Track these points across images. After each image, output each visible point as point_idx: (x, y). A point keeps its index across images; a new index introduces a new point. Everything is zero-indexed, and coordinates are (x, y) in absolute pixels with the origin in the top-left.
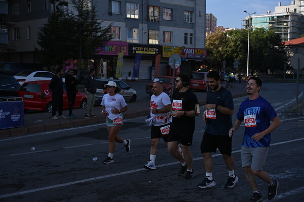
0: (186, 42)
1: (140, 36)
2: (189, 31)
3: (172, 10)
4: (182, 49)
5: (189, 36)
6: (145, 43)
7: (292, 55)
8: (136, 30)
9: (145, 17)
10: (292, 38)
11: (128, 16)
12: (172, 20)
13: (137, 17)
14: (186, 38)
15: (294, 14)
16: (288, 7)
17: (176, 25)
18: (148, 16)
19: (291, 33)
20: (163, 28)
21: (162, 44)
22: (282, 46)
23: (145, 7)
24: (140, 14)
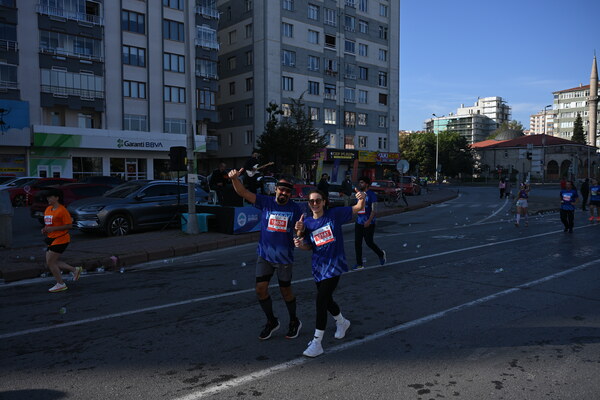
0: (380, 147)
1: (338, 141)
2: (384, 136)
3: (367, 115)
4: (377, 153)
5: (383, 141)
6: (342, 148)
7: (478, 158)
8: (334, 135)
9: (342, 123)
10: (476, 141)
11: (326, 122)
12: (367, 125)
13: (334, 123)
14: (380, 143)
15: (478, 116)
16: (471, 108)
17: (370, 130)
18: (345, 122)
19: (475, 135)
20: (358, 133)
21: (358, 148)
22: (468, 149)
23: (342, 113)
24: (338, 120)
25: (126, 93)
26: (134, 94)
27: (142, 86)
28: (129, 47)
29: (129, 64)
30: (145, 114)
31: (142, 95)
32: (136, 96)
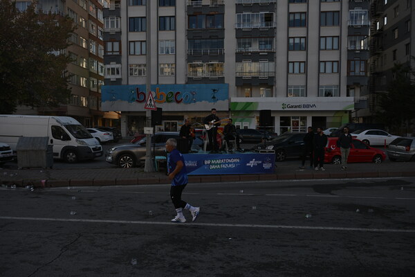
25: (291, 71)
26: (297, 70)
27: (302, 65)
28: (294, 38)
29: (294, 50)
30: (304, 84)
31: (302, 71)
32: (298, 72)
